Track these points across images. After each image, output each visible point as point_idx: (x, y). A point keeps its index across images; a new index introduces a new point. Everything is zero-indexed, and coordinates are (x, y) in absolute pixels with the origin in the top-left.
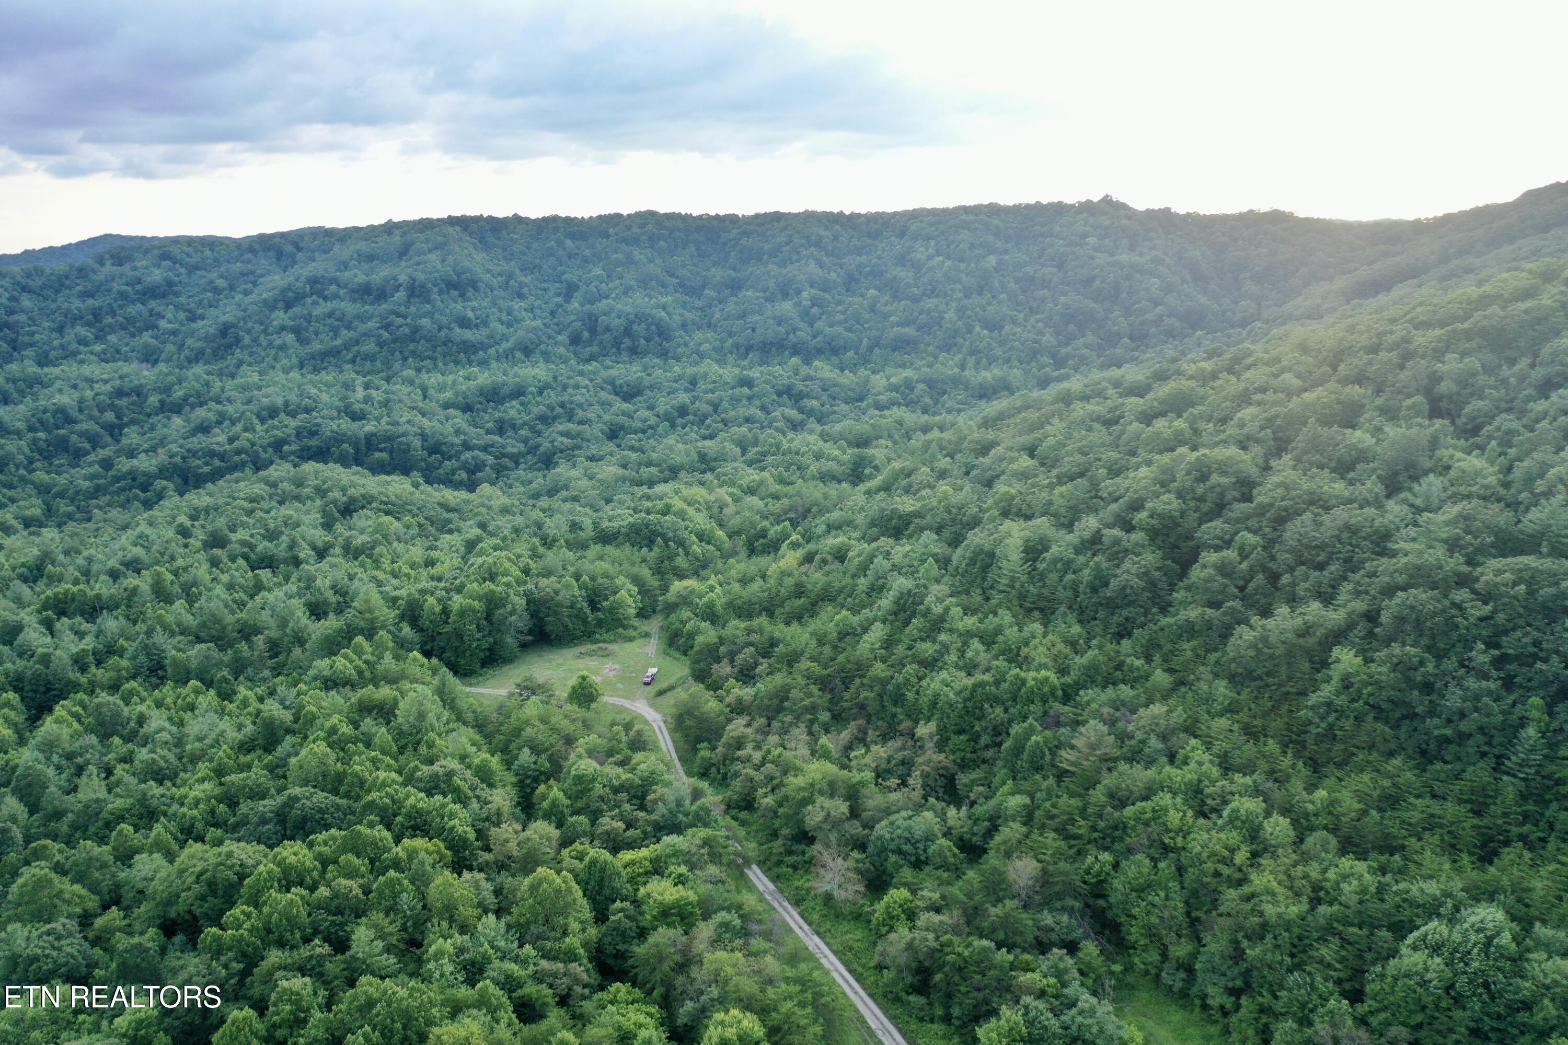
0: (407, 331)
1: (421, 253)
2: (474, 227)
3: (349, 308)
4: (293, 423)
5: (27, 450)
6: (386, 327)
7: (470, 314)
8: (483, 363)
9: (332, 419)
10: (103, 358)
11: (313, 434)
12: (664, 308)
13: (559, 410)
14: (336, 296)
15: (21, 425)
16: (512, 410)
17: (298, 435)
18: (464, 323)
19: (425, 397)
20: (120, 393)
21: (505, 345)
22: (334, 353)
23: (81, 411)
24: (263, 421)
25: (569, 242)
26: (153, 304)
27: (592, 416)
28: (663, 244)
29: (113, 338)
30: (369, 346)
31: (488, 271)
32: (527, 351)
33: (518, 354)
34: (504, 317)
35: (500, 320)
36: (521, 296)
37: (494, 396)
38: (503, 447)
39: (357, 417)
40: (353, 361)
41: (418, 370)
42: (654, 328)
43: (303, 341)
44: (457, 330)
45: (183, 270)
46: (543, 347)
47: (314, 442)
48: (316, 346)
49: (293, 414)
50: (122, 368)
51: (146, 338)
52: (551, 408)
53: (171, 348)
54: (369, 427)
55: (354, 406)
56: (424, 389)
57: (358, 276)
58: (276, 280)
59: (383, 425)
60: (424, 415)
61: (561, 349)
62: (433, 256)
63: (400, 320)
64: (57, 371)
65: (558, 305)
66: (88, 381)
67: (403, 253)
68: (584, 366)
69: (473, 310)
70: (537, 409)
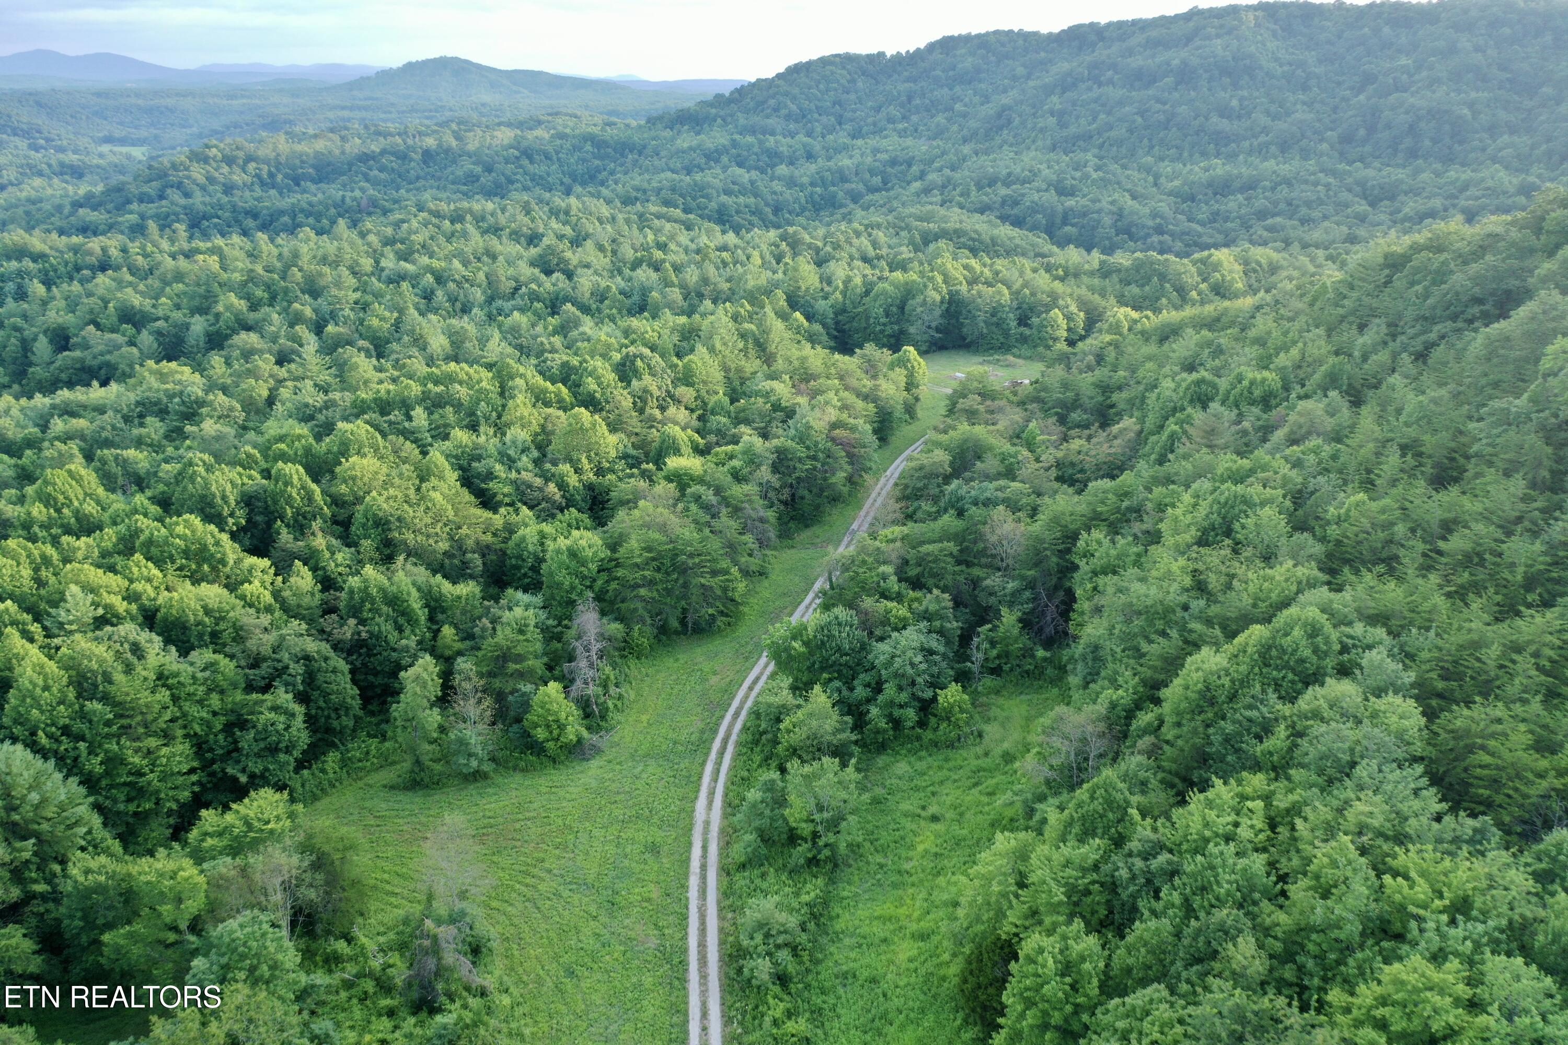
0: (1162, 117)
1: (1209, 38)
2: (1284, 15)
3: (1114, 93)
4: (1004, 191)
5: (803, 201)
6: (1141, 113)
7: (1235, 103)
8: (1231, 157)
9: (1038, 191)
10: (902, 134)
11: (1016, 203)
12: (1471, 105)
13: (1282, 206)
14: (1111, 82)
15: (805, 180)
16: (1233, 203)
17: (1003, 203)
18: (1224, 112)
19: (1156, 184)
20: (893, 162)
21: (1263, 138)
22: (1087, 137)
23: (857, 174)
24: (980, 187)
25: (1387, 29)
26: (958, 89)
27: (1316, 214)
29: (915, 118)
30: (1120, 132)
31: (1276, 60)
32: (1284, 147)
33: (1273, 148)
34: (1273, 108)
35: (1267, 113)
36: (1305, 88)
37: (1222, 188)
38: (1200, 236)
39: (1063, 191)
40: (1101, 147)
41: (1162, 159)
42: (1447, 127)
43: (1062, 125)
44: (1214, 119)
45: (993, 59)
46: (1304, 143)
47: (1015, 211)
48: (1073, 130)
49: (1007, 184)
50: (909, 142)
51: (940, 119)
52: (1276, 203)
53: (955, 128)
54: (1070, 203)
55: (1069, 182)
56: (1157, 177)
57: (1137, 62)
58: (1065, 66)
59: (1084, 202)
60: (1134, 198)
61: (1325, 146)
62: (1219, 41)
63: (1159, 106)
64: (860, 142)
65: (1345, 99)
66: (876, 151)
67: (1189, 40)
68: (1342, 166)
69: (1241, 100)
70: (1260, 203)
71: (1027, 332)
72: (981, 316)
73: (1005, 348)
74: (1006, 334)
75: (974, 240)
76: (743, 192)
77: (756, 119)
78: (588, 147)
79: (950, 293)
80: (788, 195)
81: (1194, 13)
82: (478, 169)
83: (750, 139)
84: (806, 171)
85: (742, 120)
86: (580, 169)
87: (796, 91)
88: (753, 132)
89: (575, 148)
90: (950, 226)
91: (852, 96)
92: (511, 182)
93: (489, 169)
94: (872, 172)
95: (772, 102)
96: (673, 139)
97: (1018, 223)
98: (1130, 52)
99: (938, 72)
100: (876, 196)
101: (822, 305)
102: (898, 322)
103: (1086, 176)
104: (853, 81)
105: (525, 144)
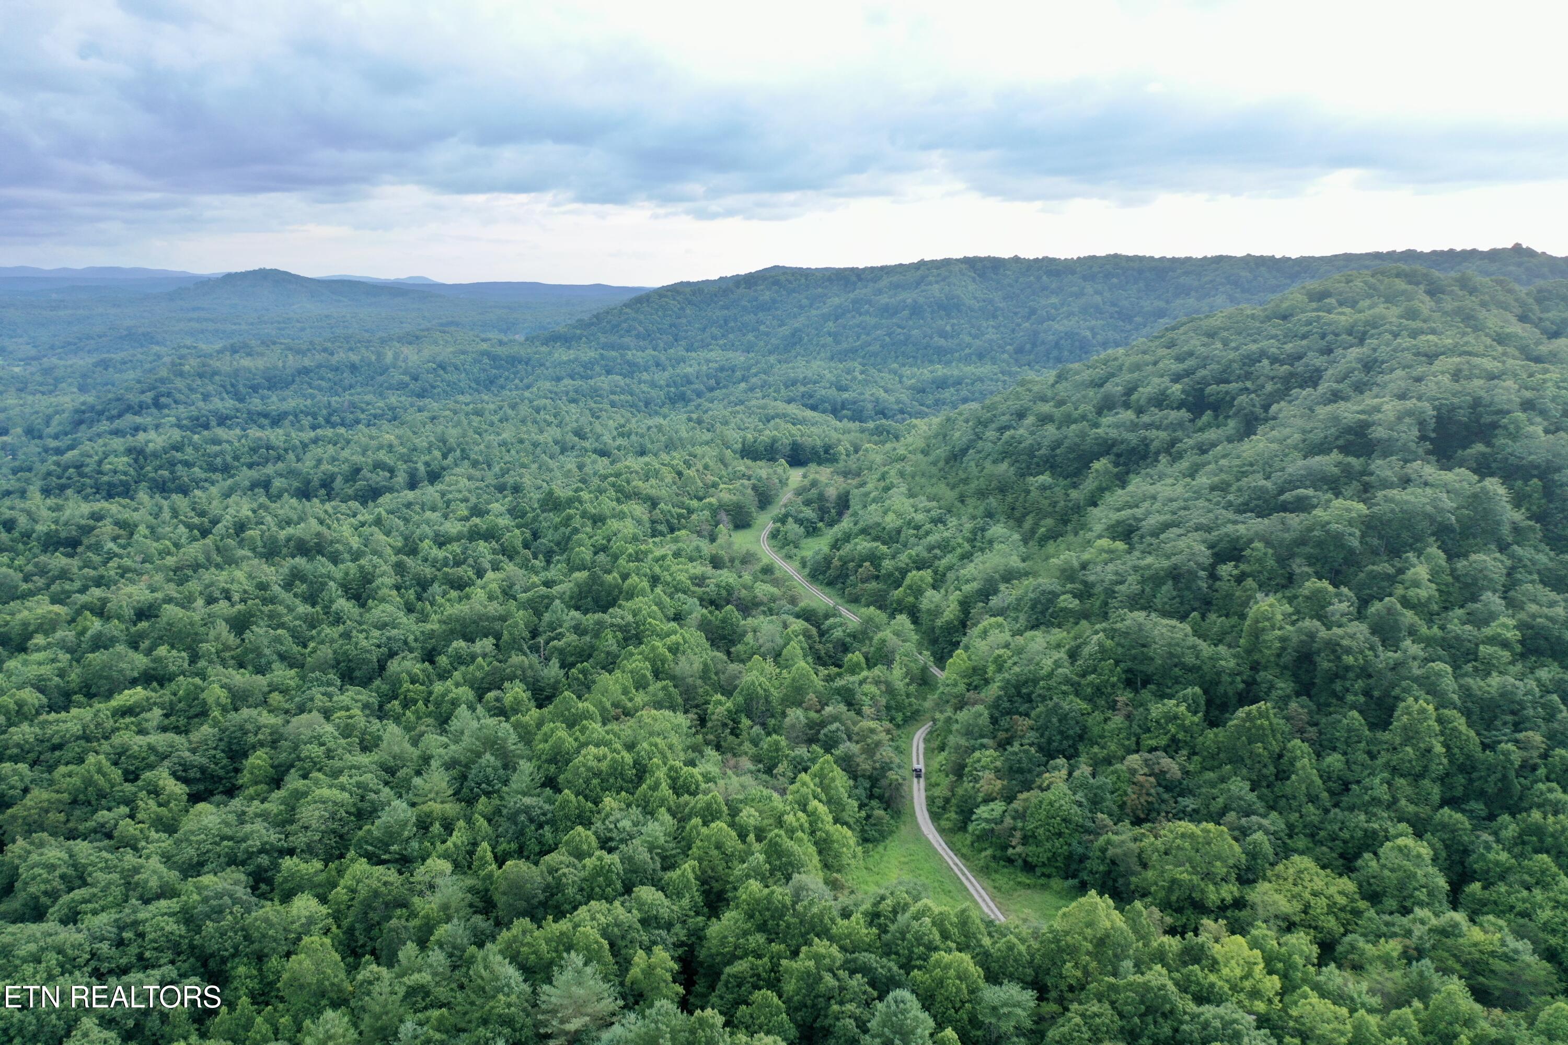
0: (902, 338)
1: (930, 284)
2: (979, 266)
3: (870, 320)
4: (802, 389)
5: (663, 397)
6: (889, 335)
7: (948, 328)
8: (948, 363)
9: (825, 388)
10: (724, 348)
11: (811, 396)
12: (1092, 329)
14: (867, 312)
15: (662, 383)
16: (948, 394)
17: (803, 396)
18: (943, 334)
19: (900, 382)
20: (722, 369)
21: (967, 351)
22: (854, 351)
23: (697, 378)
24: (787, 387)
25: (1045, 276)
26: (760, 315)
28: (1115, 280)
29: (731, 336)
30: (876, 347)
31: (975, 298)
32: (981, 356)
33: (973, 358)
34: (973, 331)
35: (970, 334)
36: (995, 317)
37: (941, 384)
39: (841, 389)
40: (864, 357)
41: (904, 365)
42: (1078, 343)
43: (837, 342)
44: (936, 339)
46: (993, 354)
47: (812, 401)
48: (845, 345)
49: (804, 384)
50: (730, 354)
51: (750, 337)
52: (973, 393)
53: (762, 343)
54: (846, 395)
55: (844, 382)
56: (901, 377)
57: (884, 299)
58: (836, 301)
59: (854, 395)
60: (886, 391)
61: (1006, 356)
62: (937, 286)
63: (900, 330)
64: (694, 354)
65: (1019, 325)
66: (708, 361)
67: (918, 284)
68: (1015, 369)
69: (953, 325)
70: (964, 393)
71: (828, 456)
72: (808, 450)
76: (623, 392)
77: (614, 338)
78: (485, 360)
79: (793, 441)
80: (654, 393)
81: (922, 263)
82: (407, 379)
83: (614, 353)
84: (662, 377)
85: (603, 339)
86: (483, 376)
87: (642, 317)
88: (612, 347)
89: (476, 361)
90: (780, 411)
91: (684, 321)
92: (434, 387)
93: (416, 379)
94: (708, 377)
95: (625, 325)
96: (550, 353)
97: (814, 408)
98: (880, 292)
99: (744, 303)
100: (717, 393)
102: (771, 449)
103: (855, 378)
104: (682, 309)
105: (439, 359)
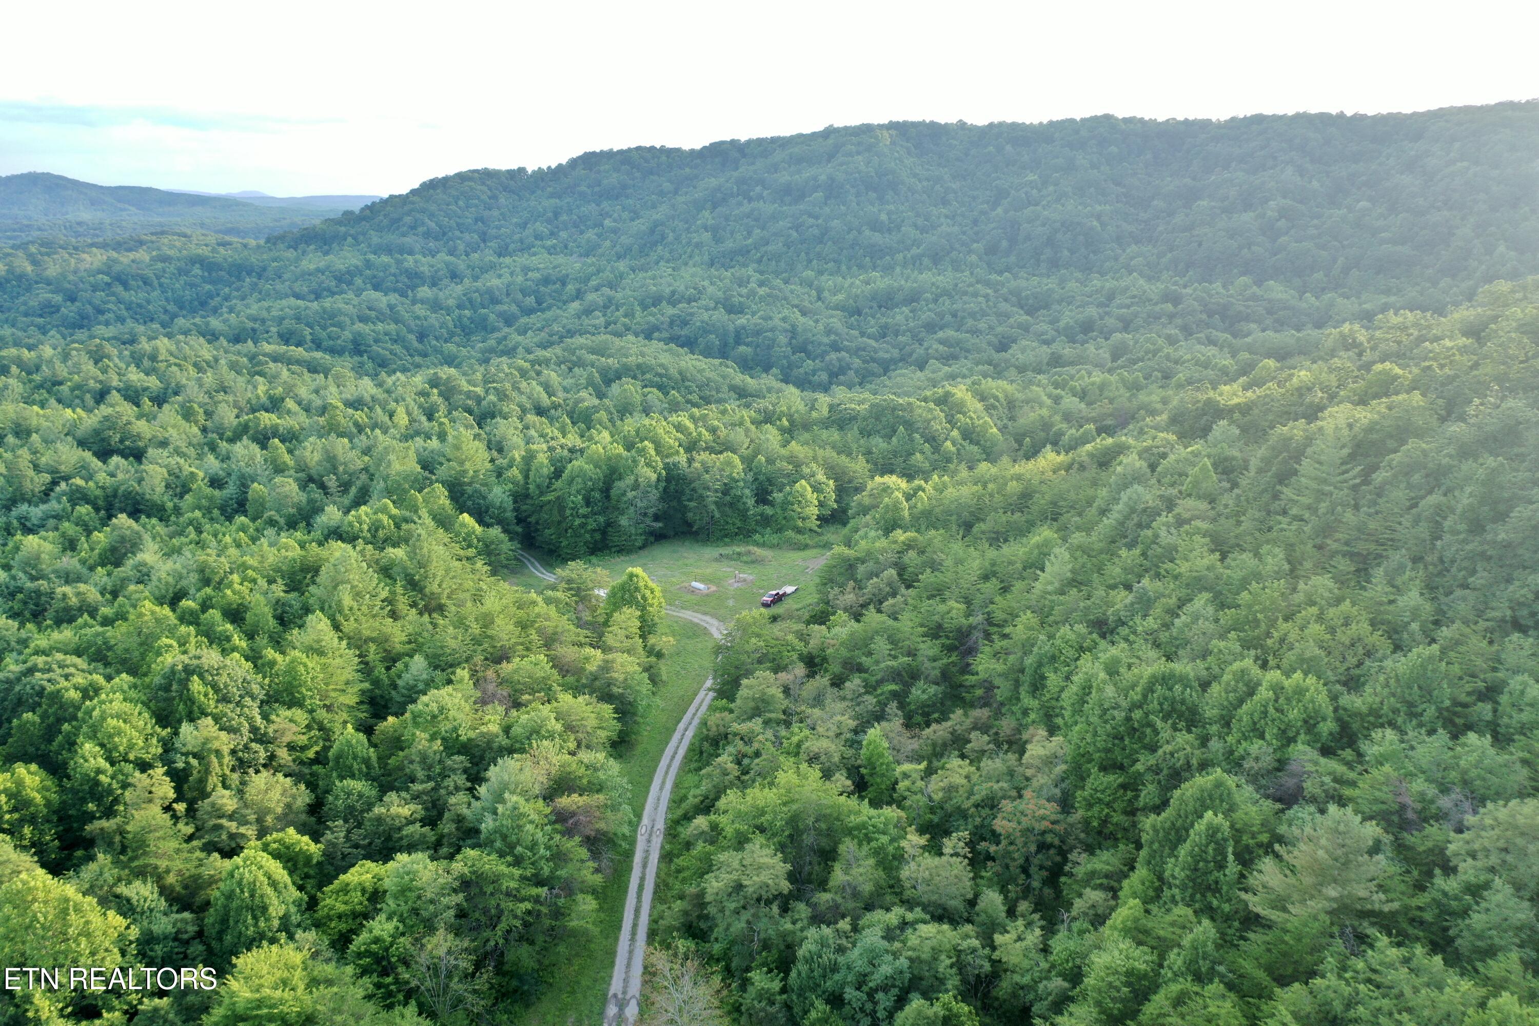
0: (816, 231)
1: (850, 155)
2: (913, 132)
3: (767, 208)
4: (670, 311)
5: (451, 325)
6: (797, 227)
7: (884, 217)
8: (888, 270)
9: (707, 310)
10: (551, 251)
11: (685, 323)
12: (1098, 217)
13: (948, 318)
14: (760, 197)
15: (451, 302)
16: (900, 316)
17: (672, 323)
18: (875, 226)
19: (819, 299)
20: (546, 281)
21: (915, 251)
22: (745, 252)
23: (508, 295)
24: (645, 308)
25: (1008, 148)
26: (605, 205)
27: (982, 325)
29: (563, 235)
30: (776, 247)
31: (915, 175)
32: (936, 259)
33: (926, 261)
34: (920, 221)
35: (916, 226)
36: (945, 202)
37: (886, 301)
38: (876, 351)
39: (732, 310)
40: (759, 261)
41: (821, 273)
42: (1081, 238)
43: (718, 240)
44: (867, 233)
45: (638, 175)
46: (954, 254)
47: (685, 332)
48: (729, 244)
49: (673, 304)
50: (560, 259)
51: (591, 234)
52: (941, 316)
53: (608, 243)
54: (742, 321)
55: (736, 300)
56: (820, 291)
57: (784, 177)
58: (713, 182)
59: (756, 320)
60: (804, 314)
61: (974, 258)
62: (860, 158)
63: (811, 221)
64: (507, 260)
65: (982, 213)
66: (526, 270)
67: (831, 157)
68: (994, 277)
69: (889, 213)
70: (926, 316)
71: (769, 510)
72: (711, 497)
73: (744, 533)
74: (743, 514)
75: (661, 376)
76: (381, 317)
77: (392, 238)
78: (197, 270)
79: (667, 467)
80: (434, 319)
81: (829, 132)
82: (58, 298)
83: (385, 259)
84: (452, 293)
85: (375, 240)
86: (188, 294)
87: (433, 208)
88: (389, 251)
89: (181, 272)
90: (632, 360)
91: (495, 213)
92: (100, 312)
93: (72, 298)
94: (524, 292)
95: (408, 219)
96: (298, 260)
97: (689, 344)
98: (775, 168)
99: (583, 188)
100: (533, 319)
101: (499, 494)
102: (604, 511)
103: (753, 293)
104: (494, 197)
105: (117, 268)
